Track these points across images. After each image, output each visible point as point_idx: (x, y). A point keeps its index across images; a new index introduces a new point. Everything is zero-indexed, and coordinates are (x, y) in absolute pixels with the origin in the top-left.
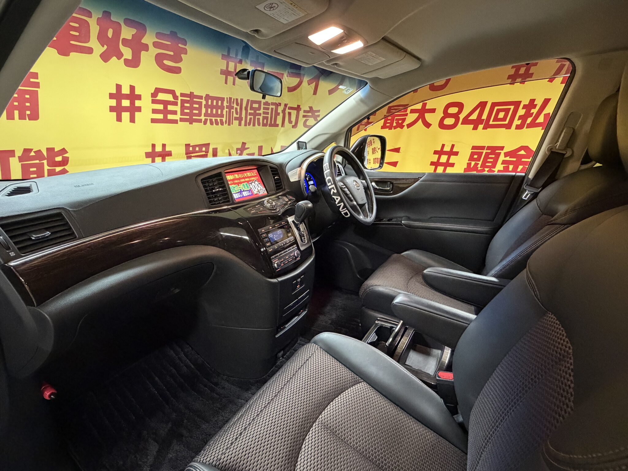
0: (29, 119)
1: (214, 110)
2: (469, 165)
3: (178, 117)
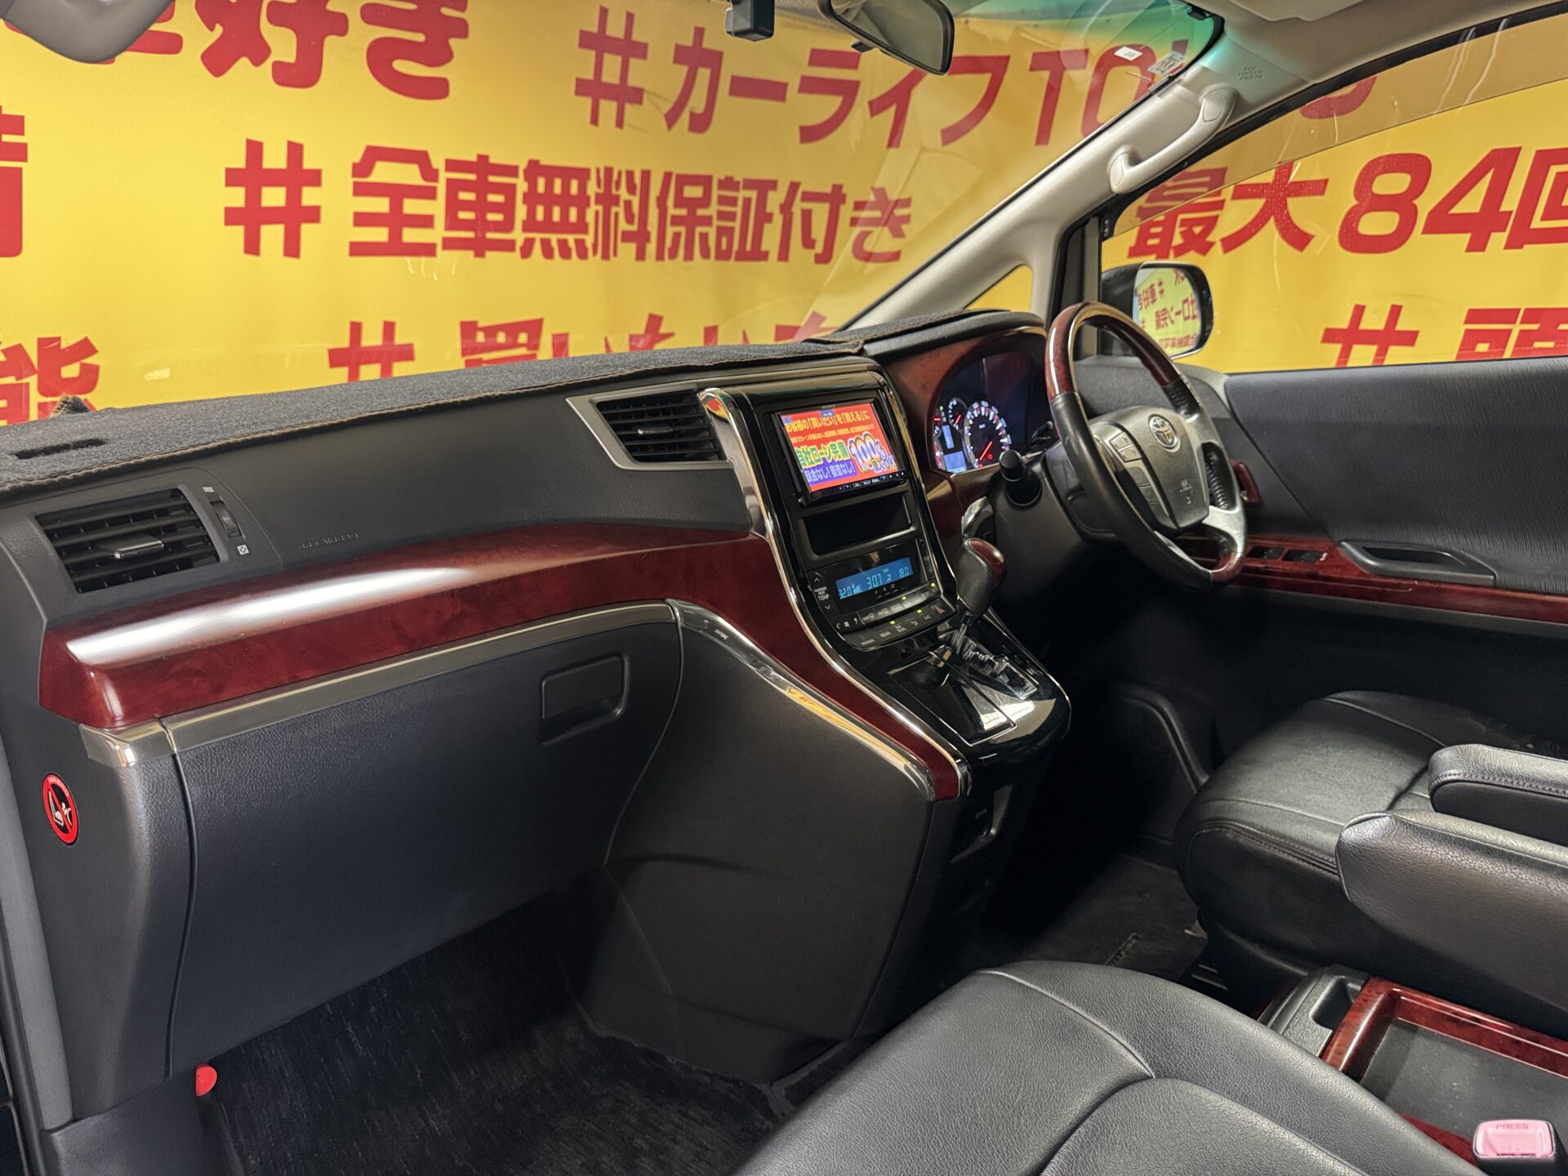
1: (557, 211)
3: (435, 235)
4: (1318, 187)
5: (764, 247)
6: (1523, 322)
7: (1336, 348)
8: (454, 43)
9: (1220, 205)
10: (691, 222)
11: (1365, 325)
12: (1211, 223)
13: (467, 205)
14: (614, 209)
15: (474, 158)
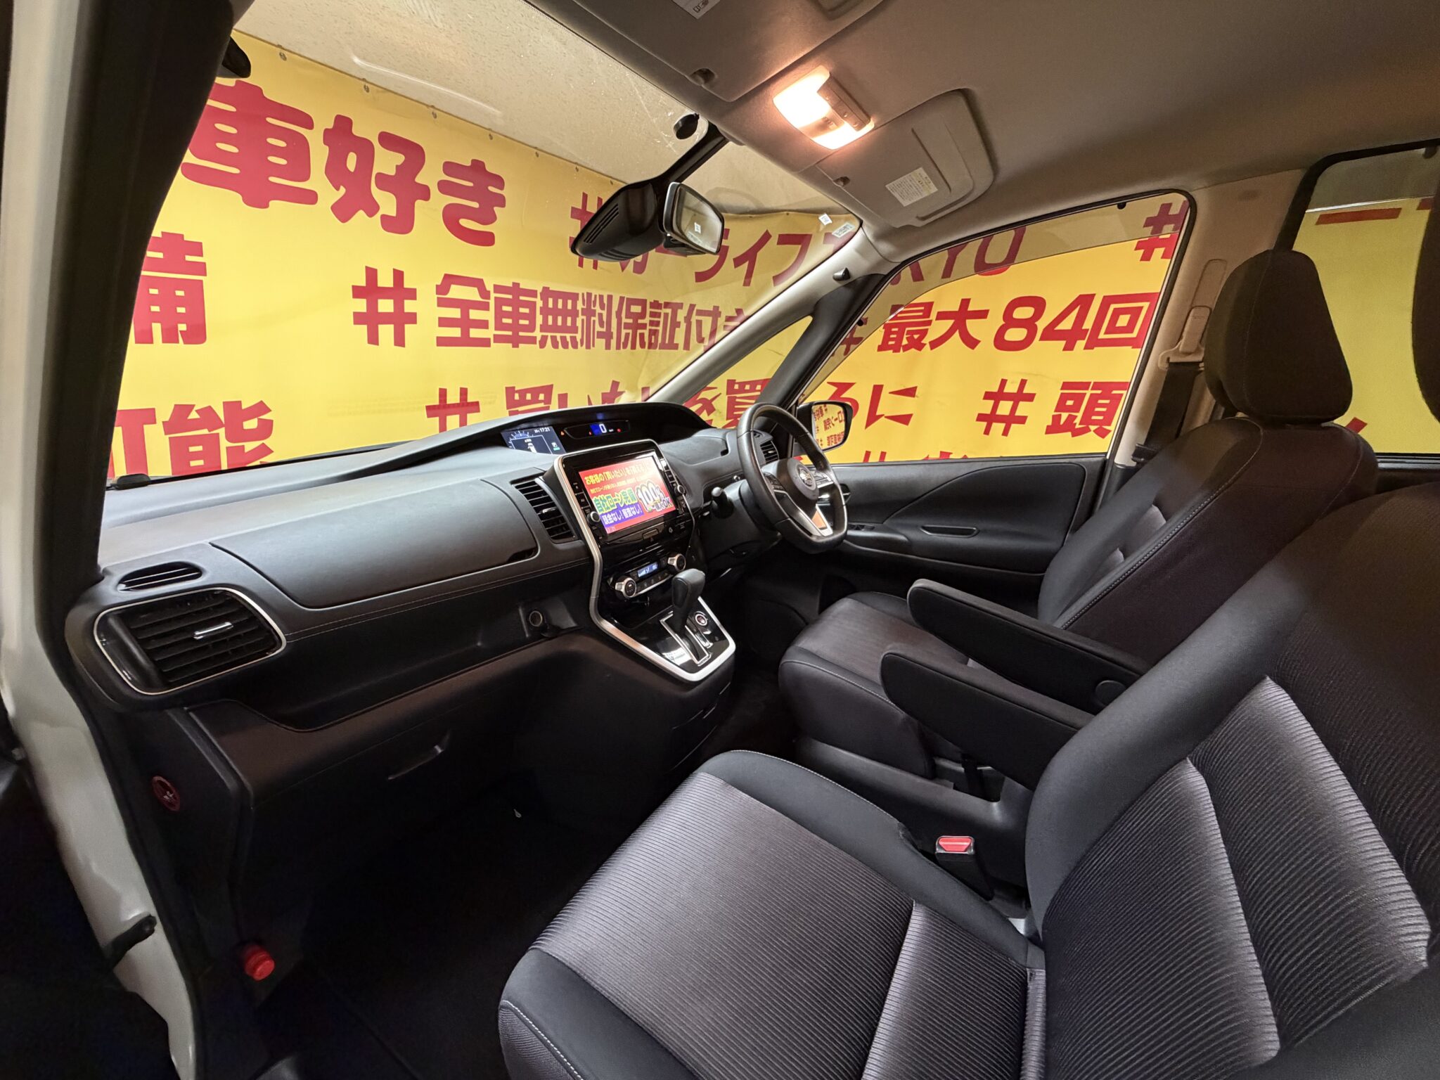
0: (186, 342)
1: (560, 319)
2: (1056, 419)
3: (489, 333)
4: (983, 314)
5: (675, 342)
6: (1092, 389)
7: (991, 403)
8: (497, 209)
9: (929, 323)
10: (636, 326)
11: (1008, 389)
12: (923, 334)
13: (507, 315)
14: (593, 318)
15: (511, 285)
